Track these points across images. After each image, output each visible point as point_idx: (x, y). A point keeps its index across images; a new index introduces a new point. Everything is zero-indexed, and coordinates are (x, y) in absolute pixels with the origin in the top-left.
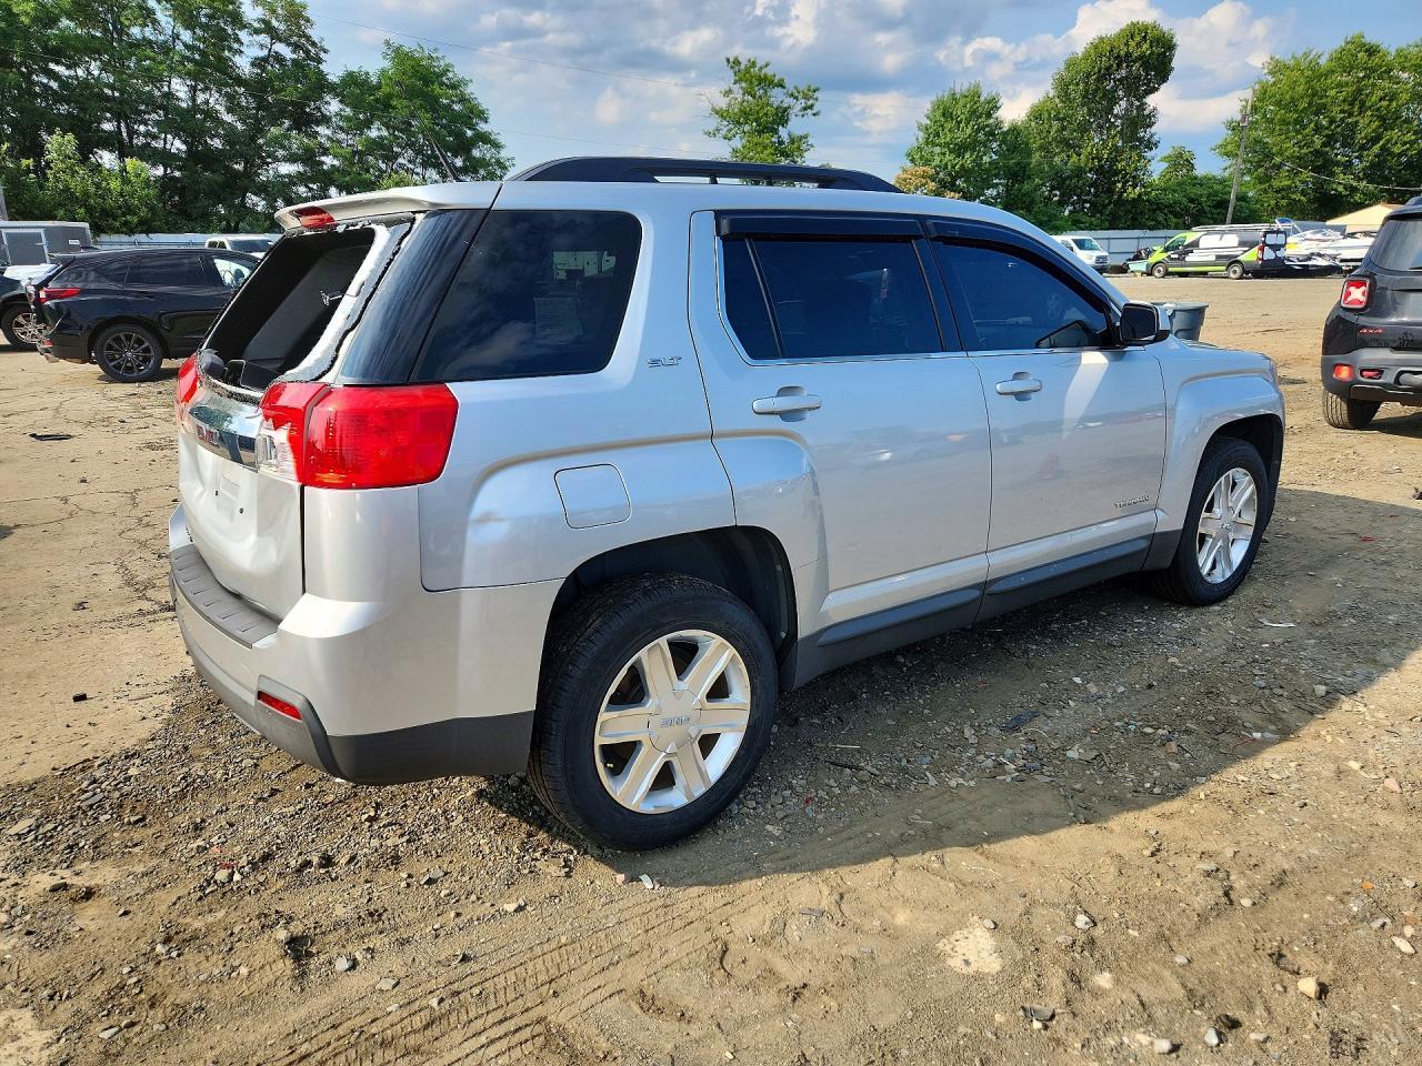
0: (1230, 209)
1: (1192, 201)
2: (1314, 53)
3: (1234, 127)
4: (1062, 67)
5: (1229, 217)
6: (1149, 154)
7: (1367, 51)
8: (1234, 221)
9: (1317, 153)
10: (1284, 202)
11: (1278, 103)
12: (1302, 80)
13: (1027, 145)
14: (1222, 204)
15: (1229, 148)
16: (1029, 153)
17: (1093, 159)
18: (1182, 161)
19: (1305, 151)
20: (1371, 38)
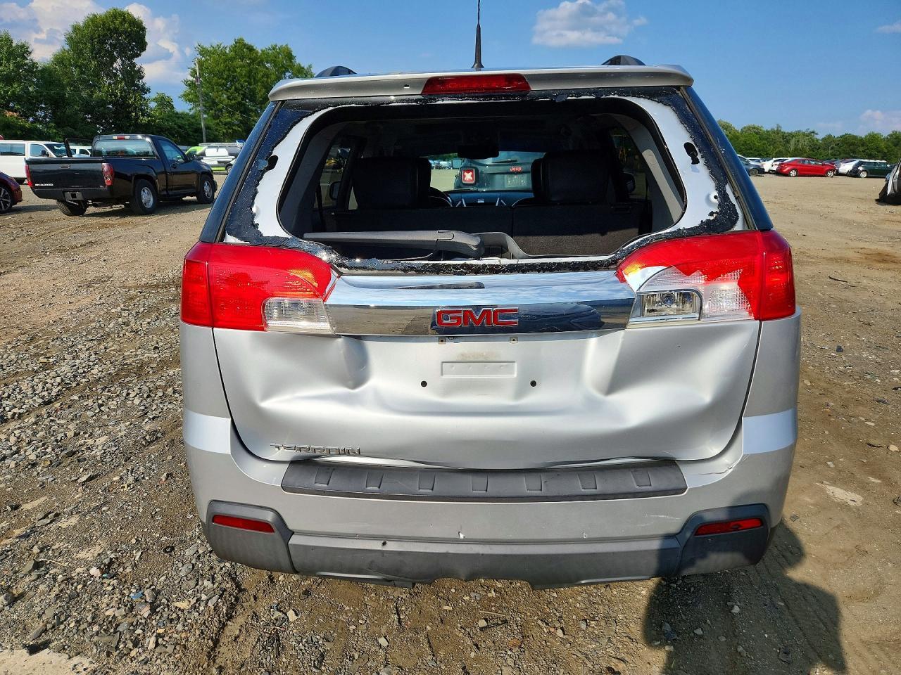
0: (204, 134)
1: (180, 127)
2: (222, 45)
3: (191, 85)
4: (70, 30)
5: (204, 138)
6: (146, 96)
7: (247, 49)
8: (208, 141)
9: (239, 103)
10: (231, 131)
11: (210, 73)
12: (221, 61)
13: (59, 81)
14: (199, 130)
15: (190, 97)
16: (63, 88)
17: (111, 95)
18: (164, 102)
19: (233, 102)
20: (248, 41)
